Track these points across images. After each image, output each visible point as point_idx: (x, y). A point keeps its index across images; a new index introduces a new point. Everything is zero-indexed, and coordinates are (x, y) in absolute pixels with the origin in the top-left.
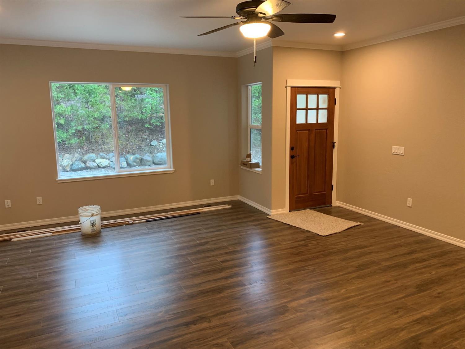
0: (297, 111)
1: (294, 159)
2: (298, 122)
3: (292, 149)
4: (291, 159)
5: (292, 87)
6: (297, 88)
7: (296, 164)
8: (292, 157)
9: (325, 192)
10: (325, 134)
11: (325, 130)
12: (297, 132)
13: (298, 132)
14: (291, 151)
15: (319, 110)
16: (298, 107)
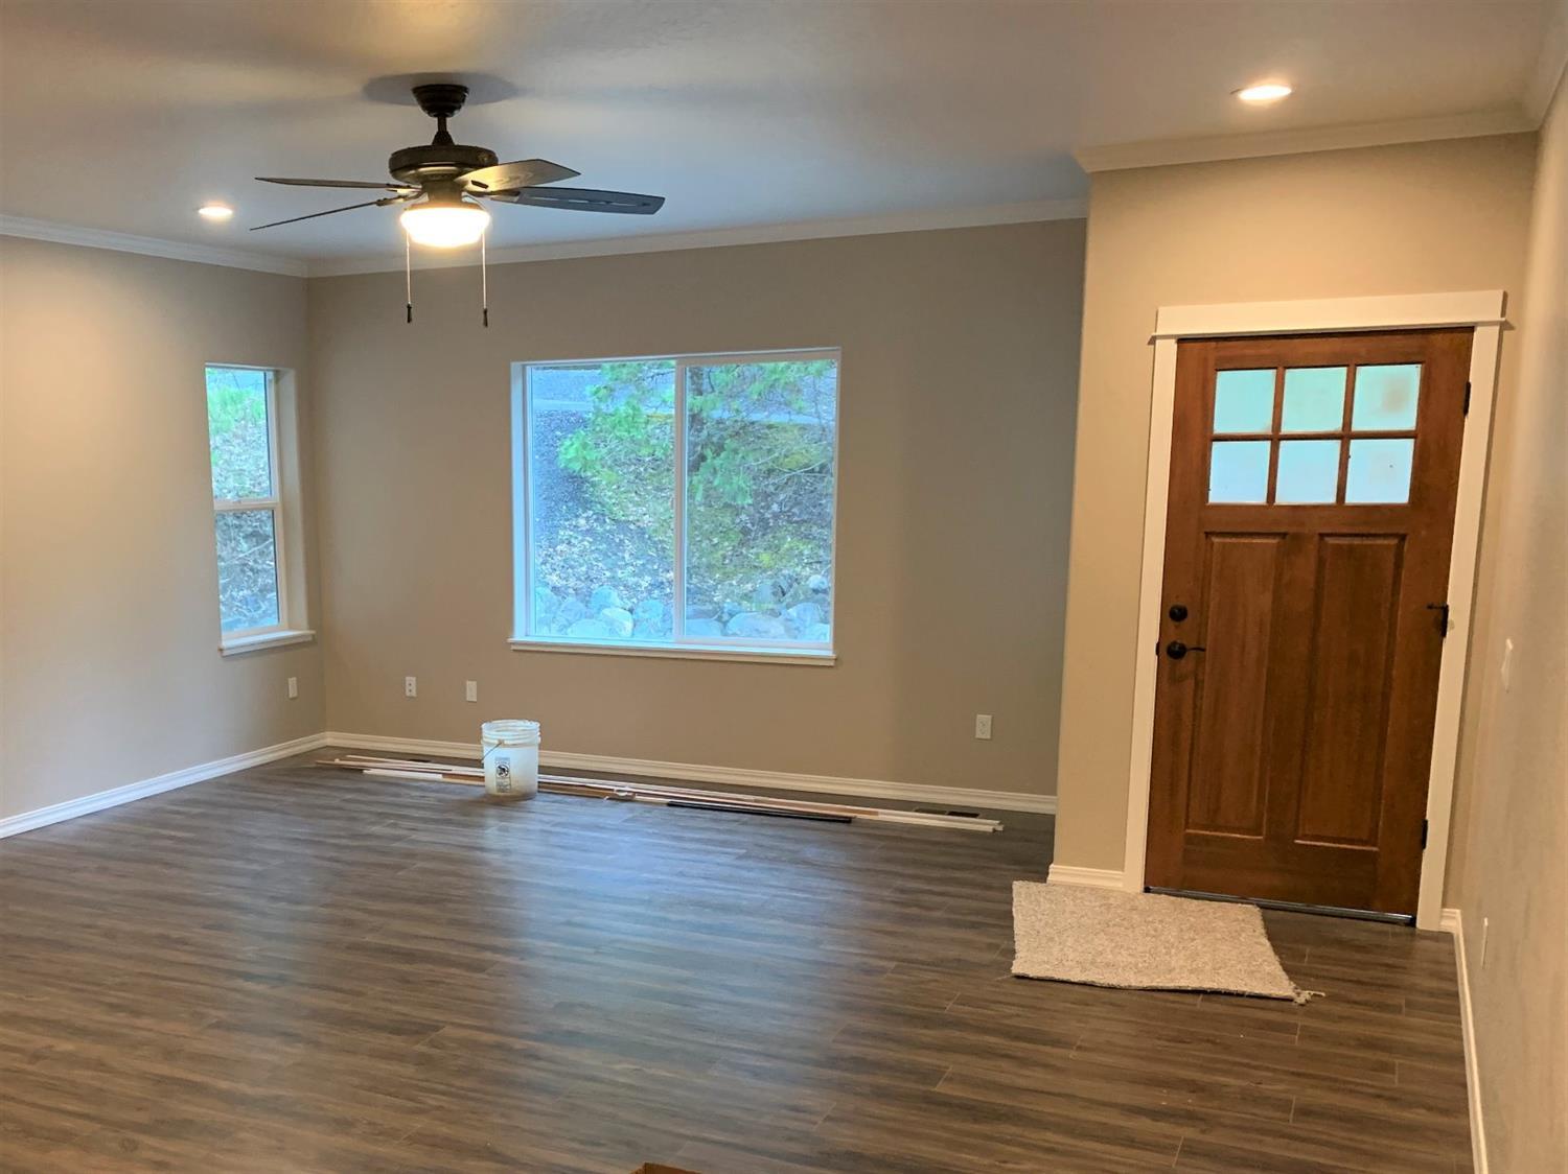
0: (1216, 445)
1: (1187, 663)
2: (1214, 497)
3: (1173, 614)
4: (1168, 660)
5: (1182, 341)
6: (1213, 344)
7: (1198, 684)
8: (1171, 652)
9: (1375, 849)
10: (1391, 558)
11: (1394, 542)
12: (1213, 544)
13: (1216, 540)
14: (1171, 624)
15: (1353, 443)
16: (1219, 428)
